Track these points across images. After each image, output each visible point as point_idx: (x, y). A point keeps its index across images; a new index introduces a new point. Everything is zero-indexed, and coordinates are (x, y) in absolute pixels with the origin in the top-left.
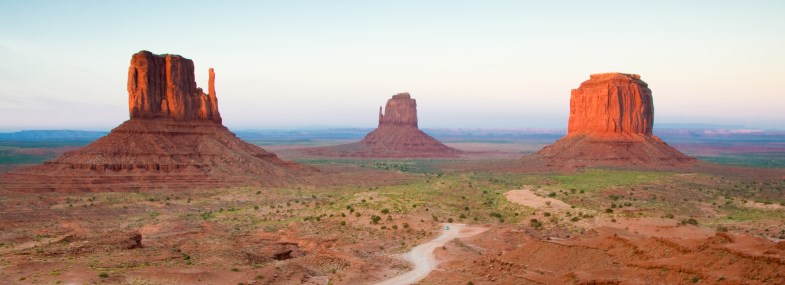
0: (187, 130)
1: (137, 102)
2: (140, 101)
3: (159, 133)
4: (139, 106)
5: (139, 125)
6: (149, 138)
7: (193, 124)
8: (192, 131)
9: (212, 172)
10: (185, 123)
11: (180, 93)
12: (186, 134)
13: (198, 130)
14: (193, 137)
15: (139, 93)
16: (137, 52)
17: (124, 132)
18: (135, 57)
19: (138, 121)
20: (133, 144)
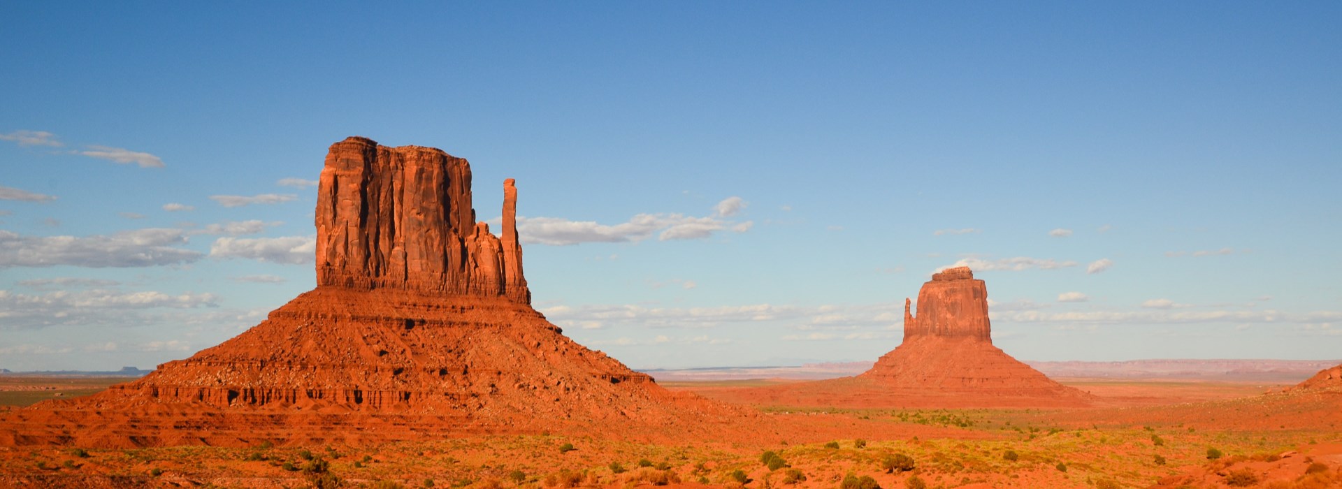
0: (443, 316)
1: (333, 253)
2: (340, 249)
3: (377, 319)
4: (337, 261)
5: (334, 303)
6: (350, 330)
7: (460, 303)
8: (458, 318)
9: (486, 411)
10: (442, 301)
11: (434, 233)
12: (441, 324)
13: (470, 316)
14: (457, 332)
15: (339, 231)
16: (341, 139)
17: (295, 316)
18: (336, 149)
19: (332, 292)
20: (311, 343)
